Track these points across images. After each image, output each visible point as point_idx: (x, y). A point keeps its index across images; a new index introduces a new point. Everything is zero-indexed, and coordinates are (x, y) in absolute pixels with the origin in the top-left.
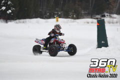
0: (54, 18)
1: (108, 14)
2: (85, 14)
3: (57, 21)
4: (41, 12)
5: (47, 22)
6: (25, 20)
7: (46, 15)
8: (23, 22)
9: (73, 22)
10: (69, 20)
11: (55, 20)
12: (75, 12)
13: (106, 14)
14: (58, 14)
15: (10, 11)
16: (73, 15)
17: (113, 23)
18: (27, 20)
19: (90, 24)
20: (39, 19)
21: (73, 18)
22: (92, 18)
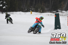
0: (30, 12)
1: (60, 11)
2: (47, 10)
3: (31, 13)
4: (22, 8)
5: (25, 14)
6: (13, 12)
7: (25, 10)
8: (12, 14)
9: (40, 14)
10: (38, 13)
11: (30, 13)
12: (41, 9)
13: (59, 11)
14: (32, 9)
15: (5, 7)
16: (40, 10)
17: (63, 16)
18: (14, 12)
19: (50, 16)
20: (21, 12)
21: (40, 12)
22: (51, 12)
